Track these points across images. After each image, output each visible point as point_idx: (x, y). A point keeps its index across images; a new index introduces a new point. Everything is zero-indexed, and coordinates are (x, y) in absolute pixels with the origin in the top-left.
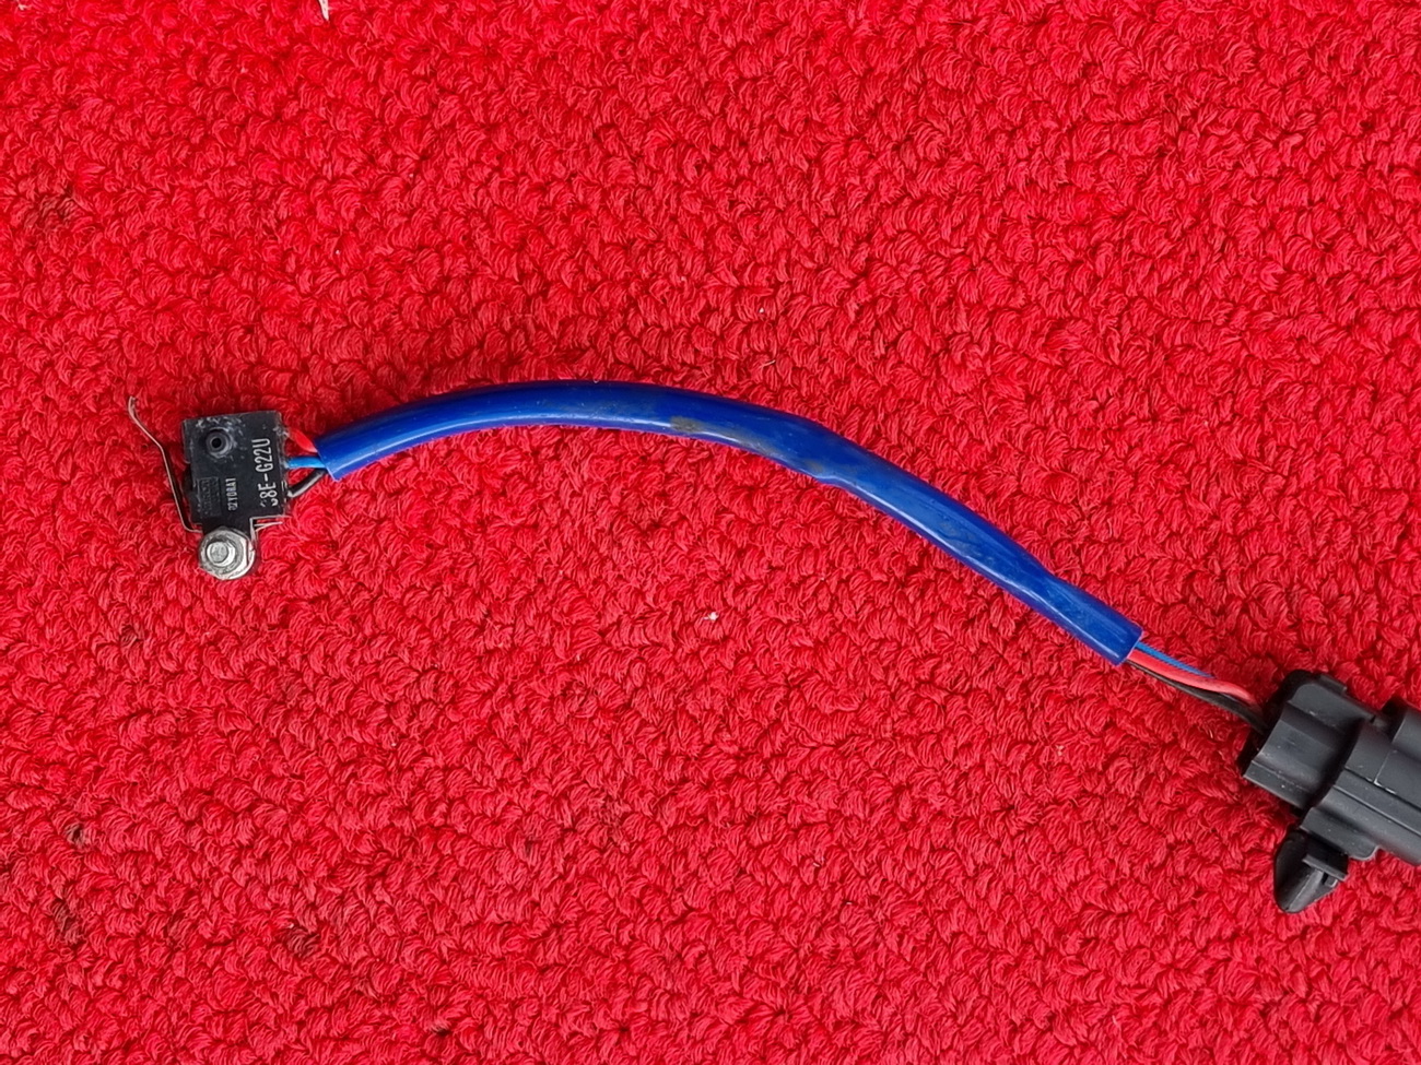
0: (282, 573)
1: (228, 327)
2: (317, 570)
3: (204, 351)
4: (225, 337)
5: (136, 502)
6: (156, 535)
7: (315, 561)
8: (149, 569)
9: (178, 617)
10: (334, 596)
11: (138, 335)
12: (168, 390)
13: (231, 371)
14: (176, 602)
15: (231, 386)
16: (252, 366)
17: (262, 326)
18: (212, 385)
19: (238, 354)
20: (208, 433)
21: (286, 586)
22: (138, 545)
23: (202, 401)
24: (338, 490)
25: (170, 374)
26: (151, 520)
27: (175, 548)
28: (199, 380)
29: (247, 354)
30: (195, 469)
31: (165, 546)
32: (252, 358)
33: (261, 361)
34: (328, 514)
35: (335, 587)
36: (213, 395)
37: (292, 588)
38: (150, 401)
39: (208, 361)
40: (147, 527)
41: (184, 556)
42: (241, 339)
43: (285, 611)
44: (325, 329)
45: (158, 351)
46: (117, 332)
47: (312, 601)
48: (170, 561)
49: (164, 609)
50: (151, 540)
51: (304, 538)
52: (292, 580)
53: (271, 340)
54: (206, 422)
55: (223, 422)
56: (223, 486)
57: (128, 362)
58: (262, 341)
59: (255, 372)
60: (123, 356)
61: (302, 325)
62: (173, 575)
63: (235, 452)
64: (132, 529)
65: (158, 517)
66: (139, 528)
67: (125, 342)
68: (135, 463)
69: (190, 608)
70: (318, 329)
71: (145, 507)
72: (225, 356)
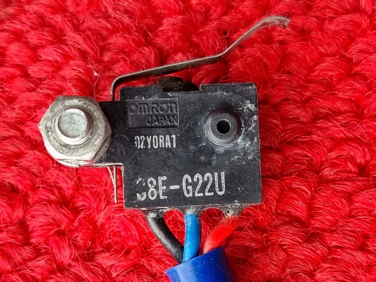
0: (60, 189)
1: (368, 145)
2: (61, 234)
3: (340, 113)
4: (356, 140)
5: (159, 20)
6: (117, 40)
7: (72, 232)
8: (77, 28)
9: (17, 60)
10: (27, 252)
11: (364, 34)
12: (294, 66)
13: (311, 144)
14: (35, 59)
15: (292, 144)
16: (317, 170)
17: (366, 187)
18: (296, 120)
19: (333, 154)
20: (237, 115)
21: (43, 194)
22: (107, 18)
23: (275, 107)
24: (155, 267)
25: (312, 69)
26: (136, 35)
27: (99, 61)
28: (305, 103)
29: (333, 165)
30: (192, 96)
31: (104, 49)
32: (328, 172)
33: (324, 182)
34: (128, 253)
35: (37, 253)
36: (284, 119)
37: (40, 201)
38: (282, 43)
39: (327, 117)
40: (126, 29)
41: (88, 72)
42: (352, 159)
43: (13, 189)
44: (359, 266)
45: (342, 56)
46: (369, 9)
47: (23, 224)
48: (83, 55)
49: (27, 44)
50: (112, 32)
51: (101, 219)
52: (50, 202)
53: (349, 197)
54: (251, 114)
55: (250, 136)
56: (167, 129)
57: (331, 19)
58: (348, 187)
59: (309, 175)
60: (337, 13)
61: (366, 237)
62: (67, 57)
63: (210, 150)
64: (126, 12)
65: (139, 44)
66: (126, 20)
67: (356, 17)
68: (207, 19)
69: (26, 75)
70: (360, 257)
71: (153, 29)
72: (332, 138)
